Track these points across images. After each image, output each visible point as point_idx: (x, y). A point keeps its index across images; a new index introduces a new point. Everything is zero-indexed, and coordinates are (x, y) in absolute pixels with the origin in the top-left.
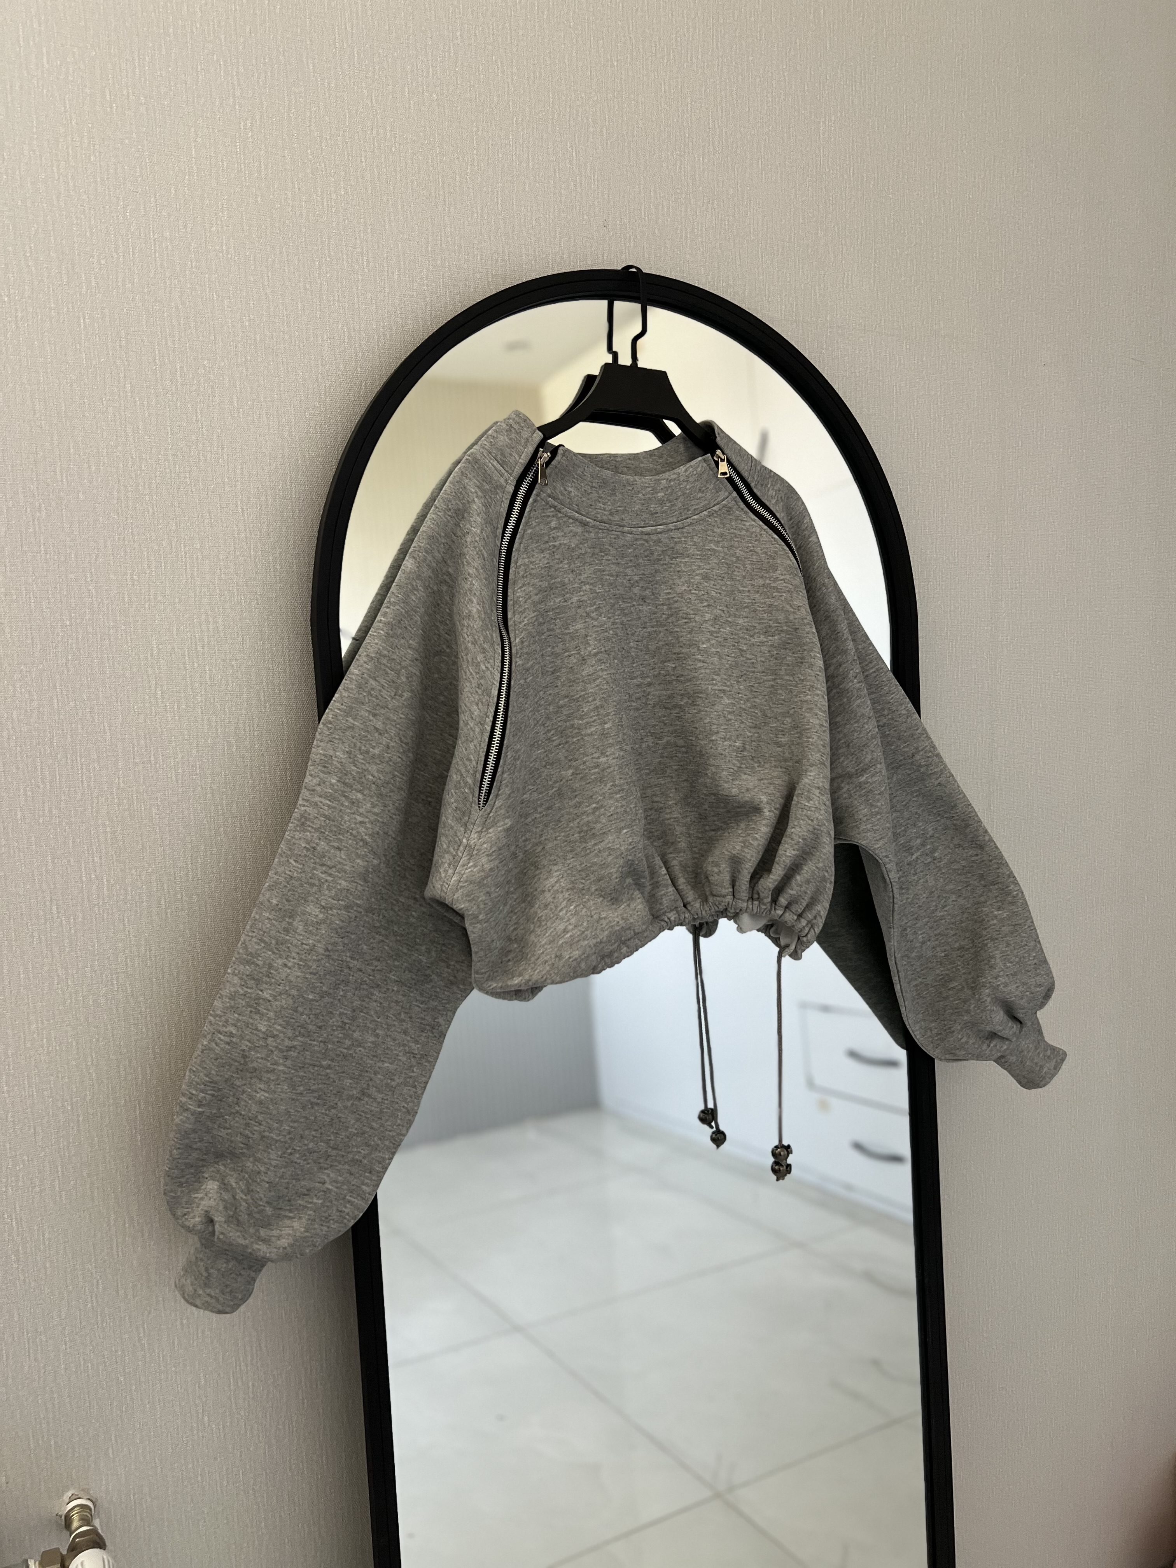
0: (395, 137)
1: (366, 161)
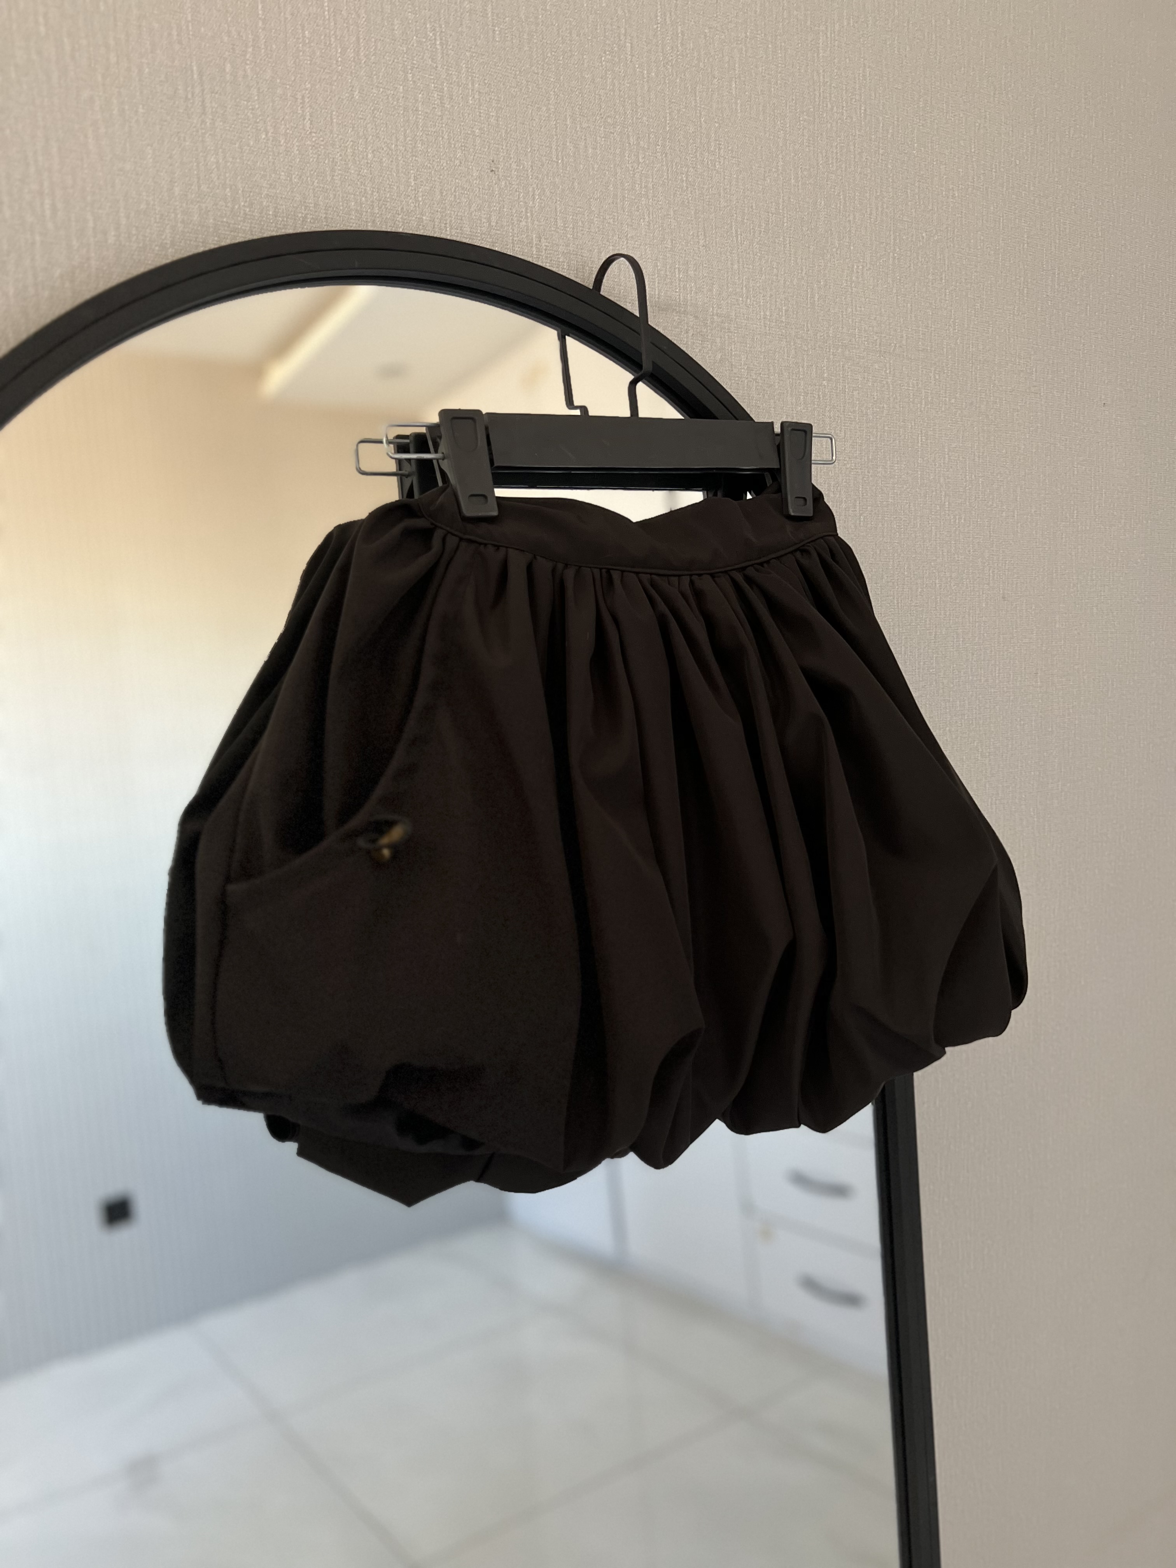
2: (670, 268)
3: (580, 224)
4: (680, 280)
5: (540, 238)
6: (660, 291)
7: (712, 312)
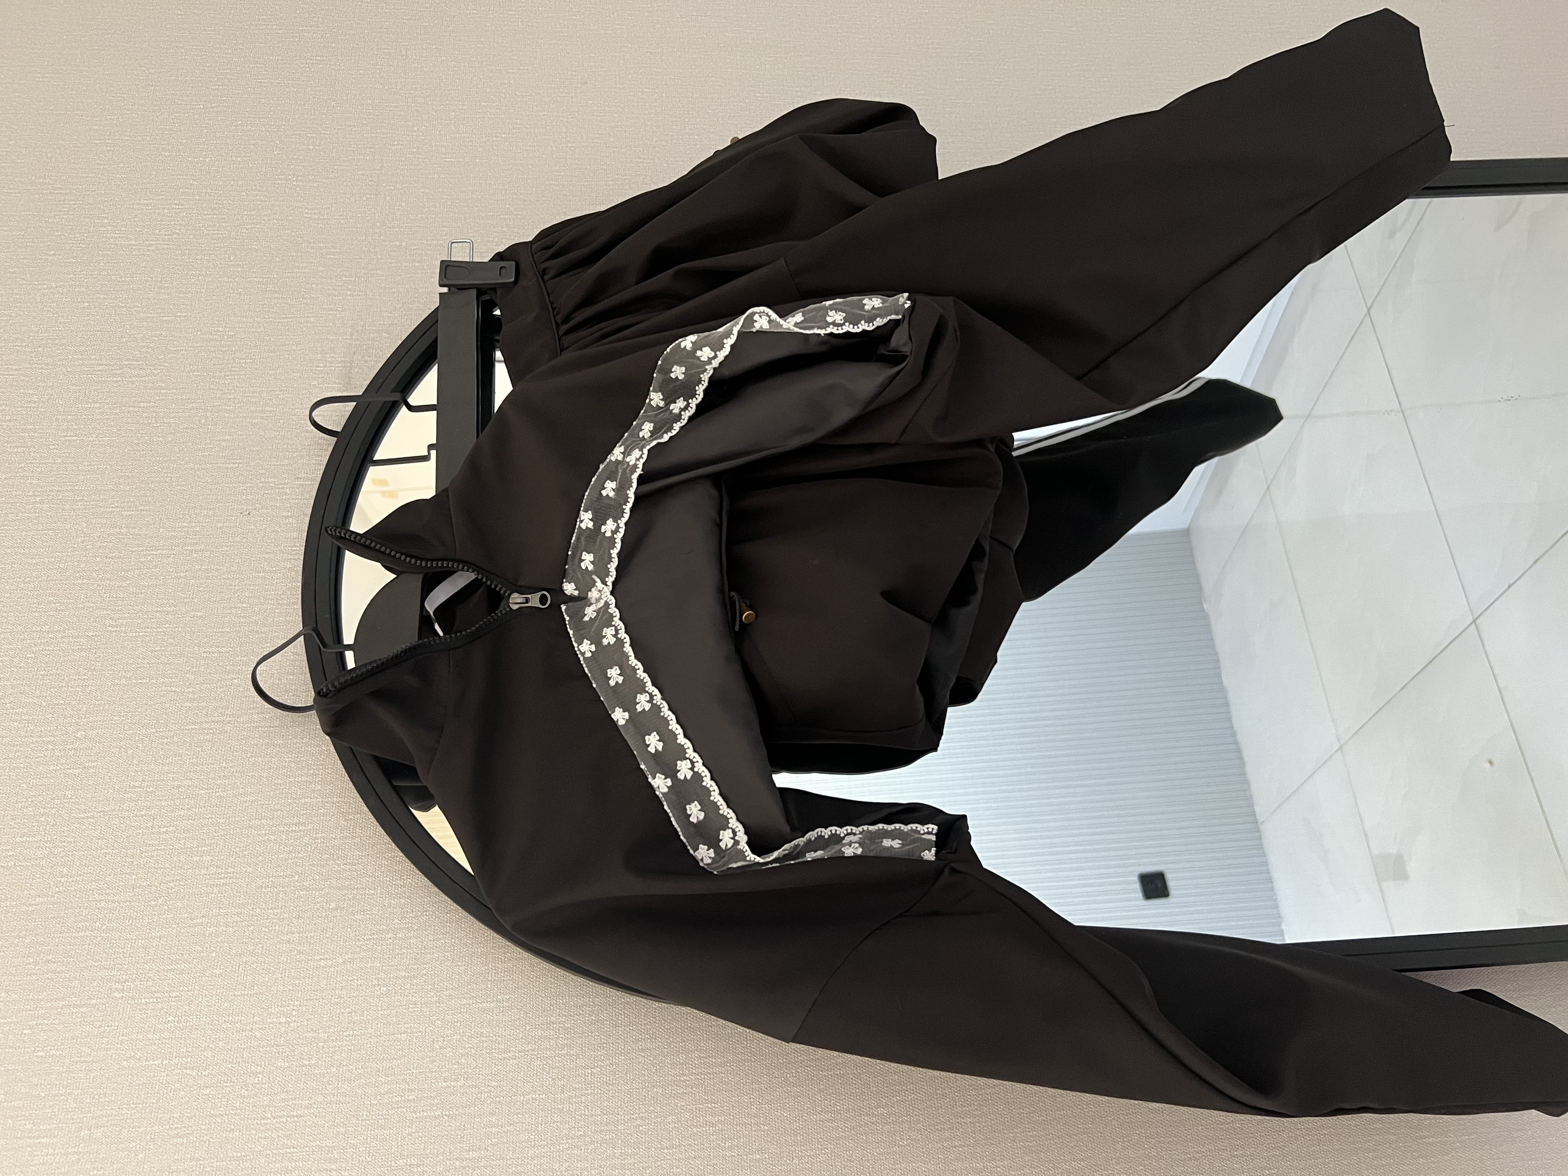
0: (135, 787)
1: (165, 826)
2: (315, 374)
3: (285, 446)
4: (326, 367)
5: (298, 478)
6: (335, 383)
7: (349, 340)
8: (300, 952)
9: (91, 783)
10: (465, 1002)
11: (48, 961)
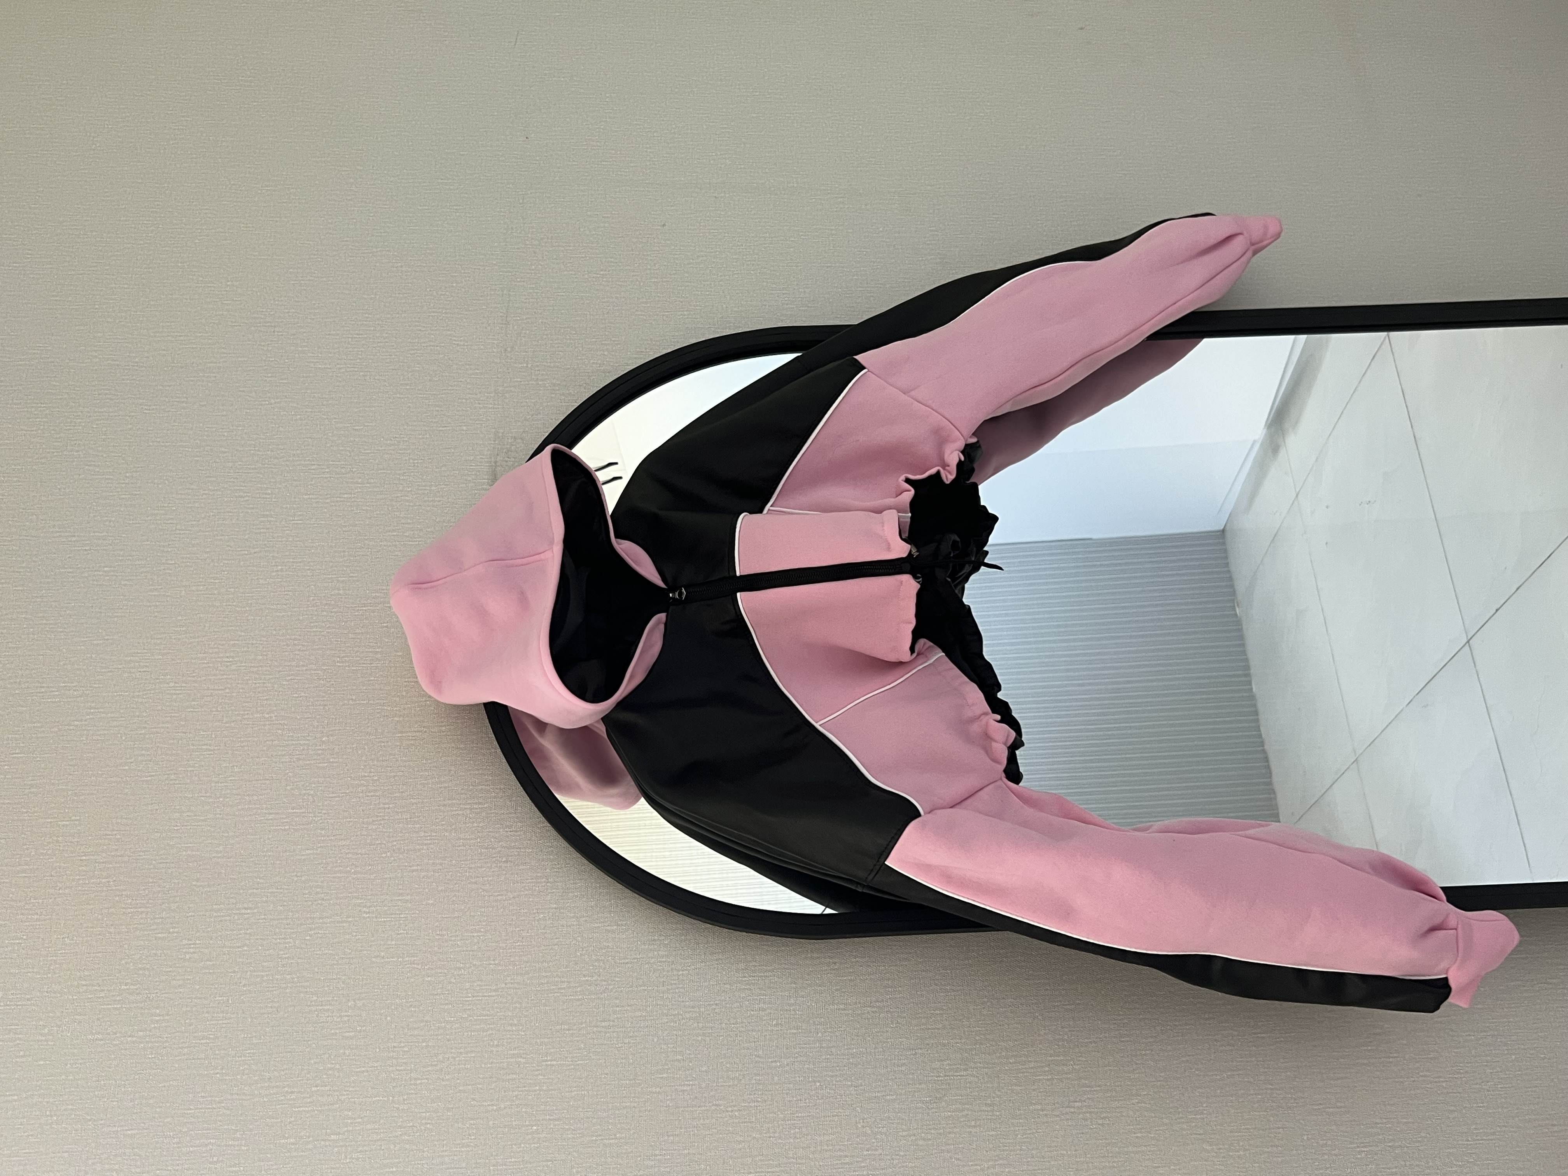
8: (484, 890)
9: (335, 773)
10: (596, 925)
11: (317, 893)
